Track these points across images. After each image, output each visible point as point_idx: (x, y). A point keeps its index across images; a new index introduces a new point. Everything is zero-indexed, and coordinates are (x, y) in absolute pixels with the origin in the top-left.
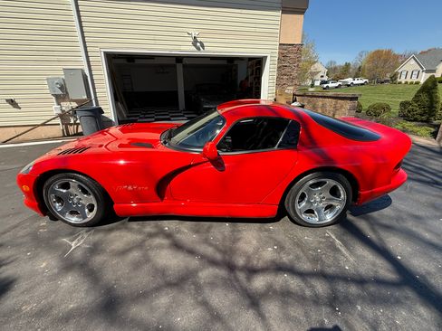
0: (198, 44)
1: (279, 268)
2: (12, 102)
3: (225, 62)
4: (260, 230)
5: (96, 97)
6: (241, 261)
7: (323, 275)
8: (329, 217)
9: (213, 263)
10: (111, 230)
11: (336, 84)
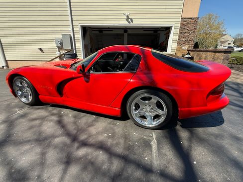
0: (129, 20)
1: (101, 146)
2: (41, 49)
3: (152, 32)
4: (110, 123)
5: (75, 49)
6: (83, 137)
7: (125, 159)
8: (155, 123)
9: (68, 134)
10: (39, 109)
11: (240, 49)
